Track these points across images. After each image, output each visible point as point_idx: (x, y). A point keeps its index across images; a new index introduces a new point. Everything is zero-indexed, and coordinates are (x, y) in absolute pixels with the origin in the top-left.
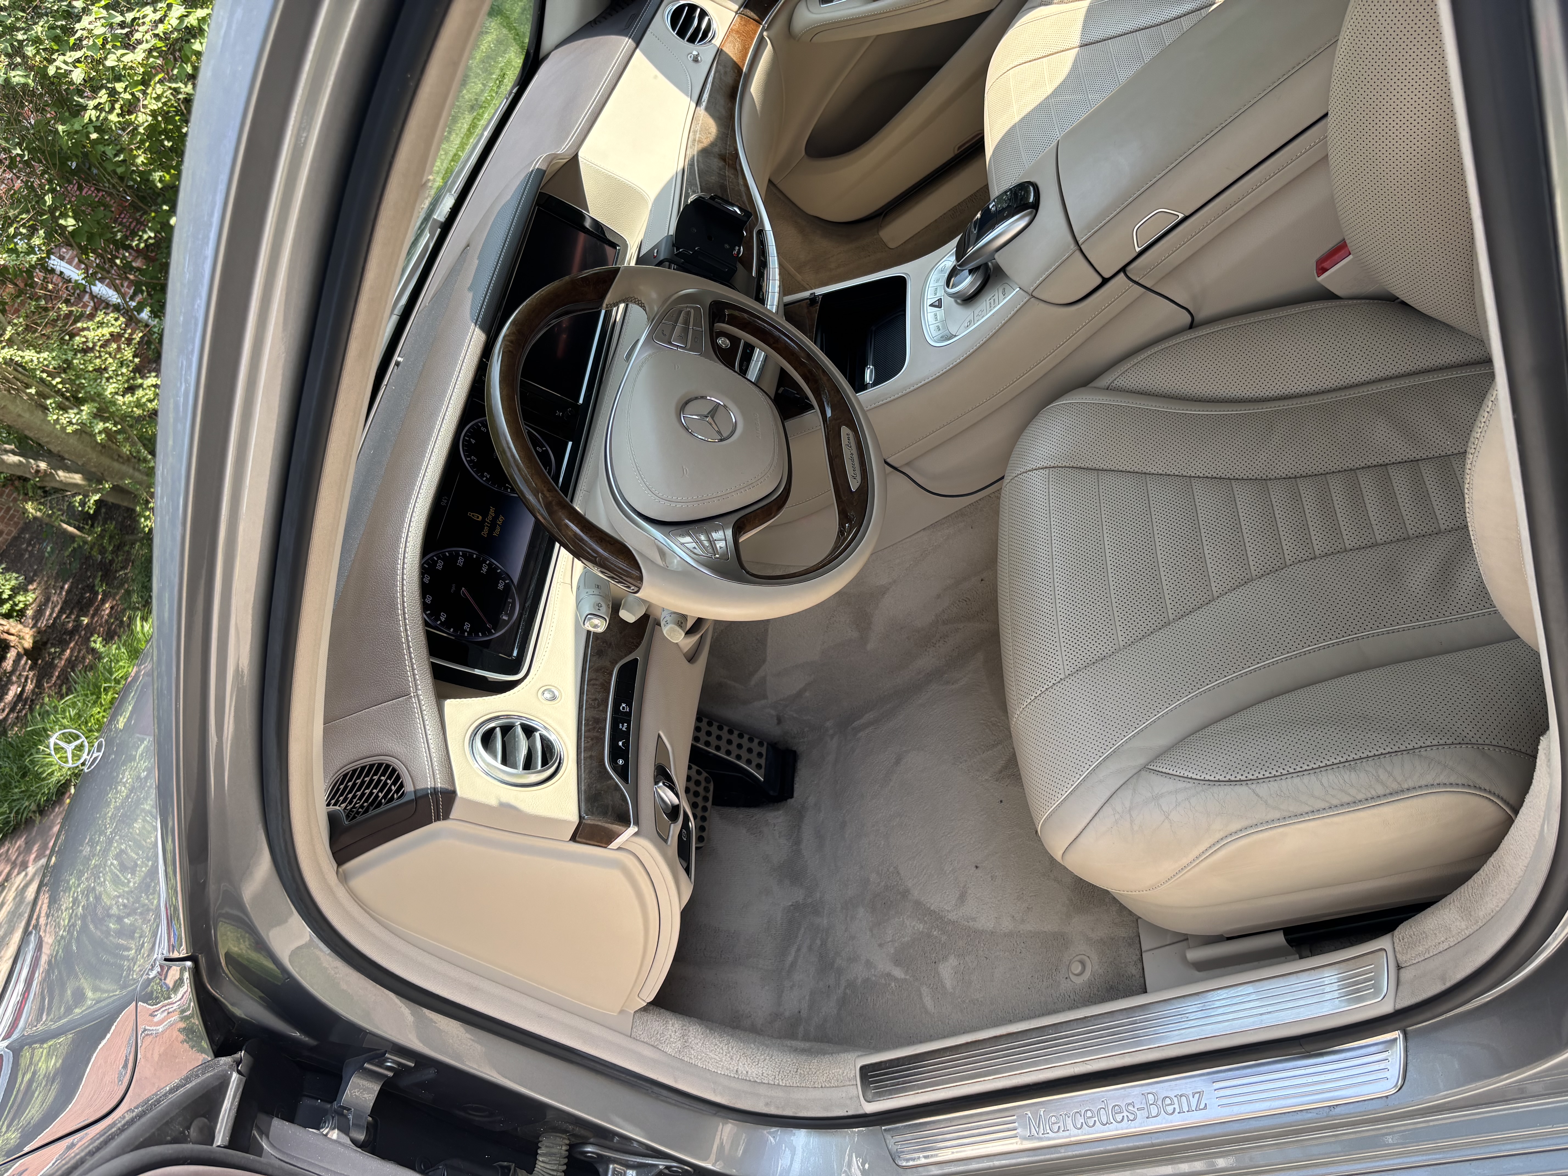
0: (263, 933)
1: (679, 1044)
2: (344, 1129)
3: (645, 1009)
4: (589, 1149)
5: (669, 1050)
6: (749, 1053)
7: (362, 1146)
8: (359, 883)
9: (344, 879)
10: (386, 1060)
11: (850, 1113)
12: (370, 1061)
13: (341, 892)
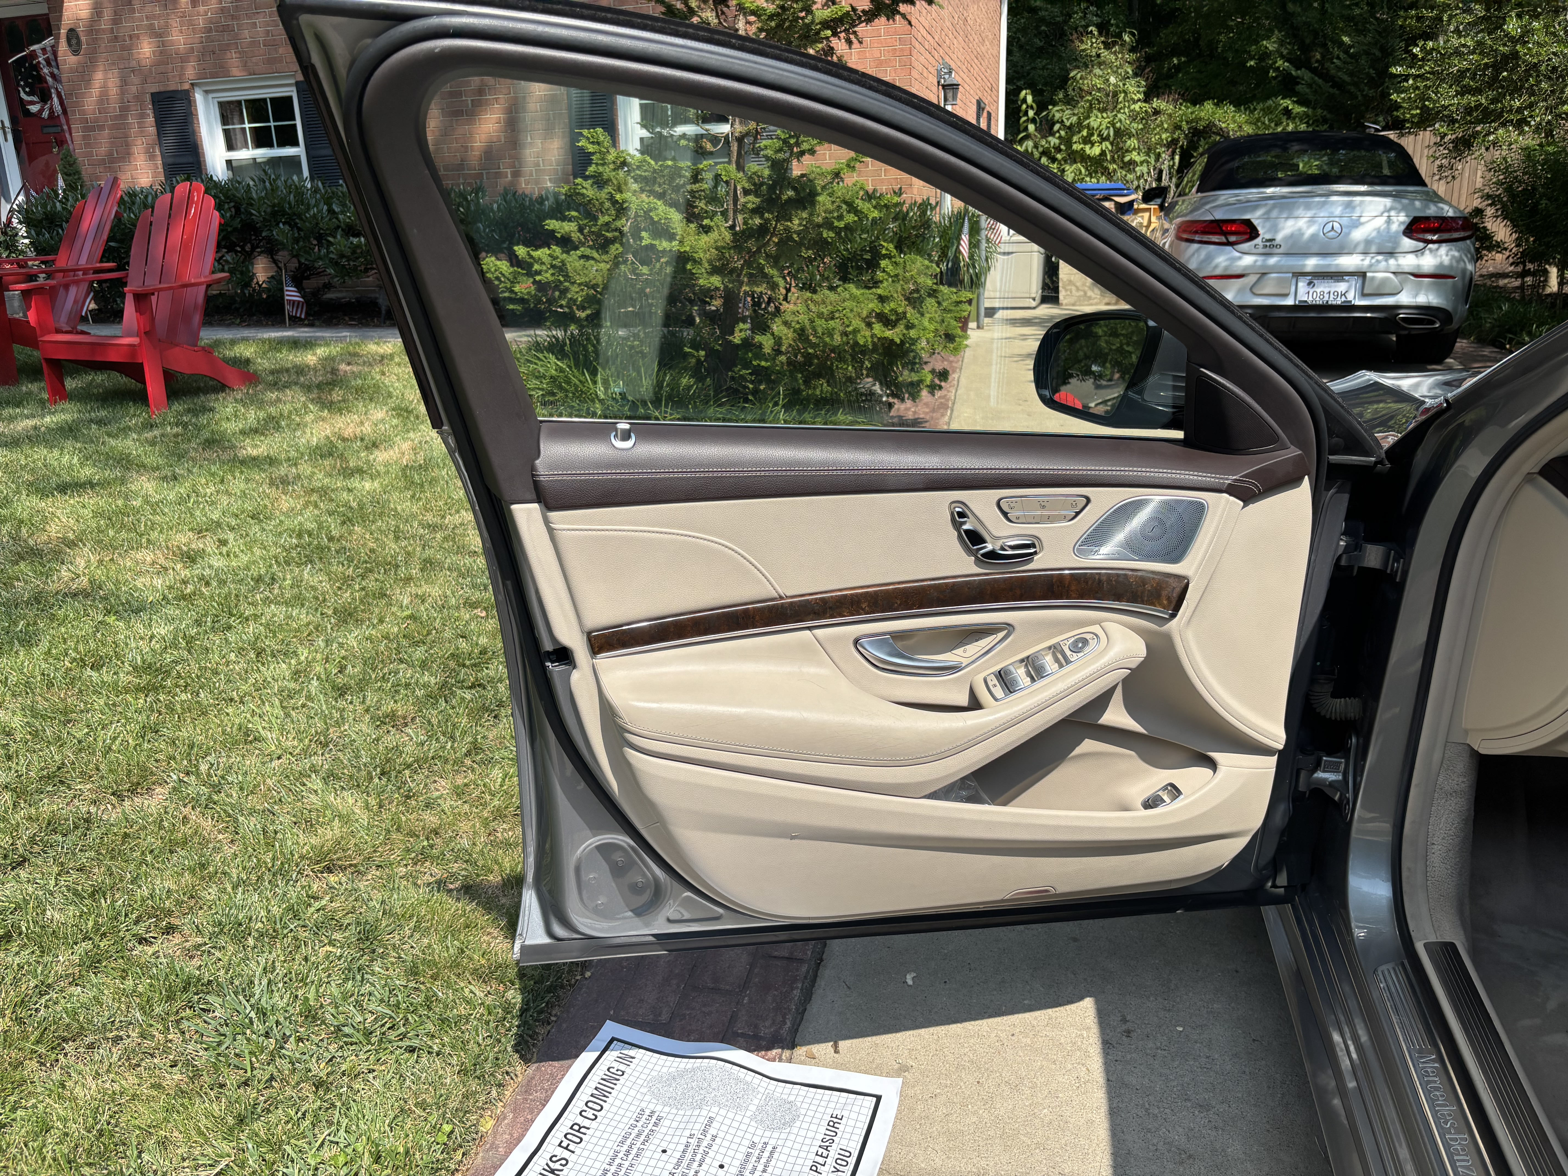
0: (1474, 443)
1: (1447, 788)
2: (1347, 549)
3: (1473, 749)
4: (1354, 740)
5: (1441, 779)
6: (1451, 855)
7: (1337, 565)
8: (1529, 491)
9: (1529, 478)
10: (1398, 562)
11: (1412, 934)
12: (1396, 552)
13: (1517, 479)
